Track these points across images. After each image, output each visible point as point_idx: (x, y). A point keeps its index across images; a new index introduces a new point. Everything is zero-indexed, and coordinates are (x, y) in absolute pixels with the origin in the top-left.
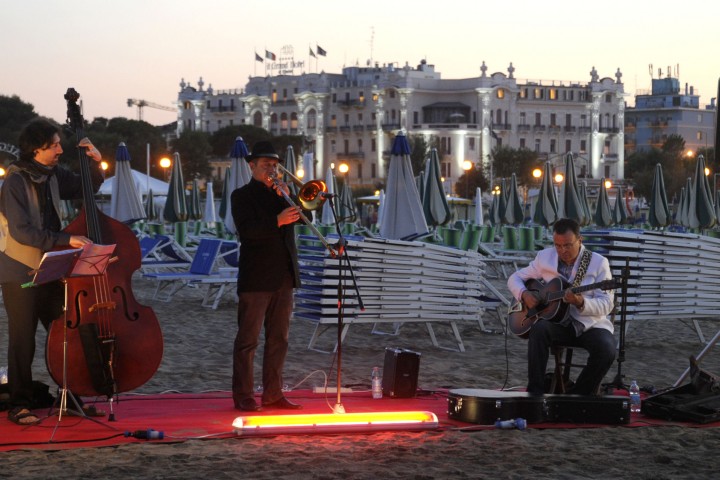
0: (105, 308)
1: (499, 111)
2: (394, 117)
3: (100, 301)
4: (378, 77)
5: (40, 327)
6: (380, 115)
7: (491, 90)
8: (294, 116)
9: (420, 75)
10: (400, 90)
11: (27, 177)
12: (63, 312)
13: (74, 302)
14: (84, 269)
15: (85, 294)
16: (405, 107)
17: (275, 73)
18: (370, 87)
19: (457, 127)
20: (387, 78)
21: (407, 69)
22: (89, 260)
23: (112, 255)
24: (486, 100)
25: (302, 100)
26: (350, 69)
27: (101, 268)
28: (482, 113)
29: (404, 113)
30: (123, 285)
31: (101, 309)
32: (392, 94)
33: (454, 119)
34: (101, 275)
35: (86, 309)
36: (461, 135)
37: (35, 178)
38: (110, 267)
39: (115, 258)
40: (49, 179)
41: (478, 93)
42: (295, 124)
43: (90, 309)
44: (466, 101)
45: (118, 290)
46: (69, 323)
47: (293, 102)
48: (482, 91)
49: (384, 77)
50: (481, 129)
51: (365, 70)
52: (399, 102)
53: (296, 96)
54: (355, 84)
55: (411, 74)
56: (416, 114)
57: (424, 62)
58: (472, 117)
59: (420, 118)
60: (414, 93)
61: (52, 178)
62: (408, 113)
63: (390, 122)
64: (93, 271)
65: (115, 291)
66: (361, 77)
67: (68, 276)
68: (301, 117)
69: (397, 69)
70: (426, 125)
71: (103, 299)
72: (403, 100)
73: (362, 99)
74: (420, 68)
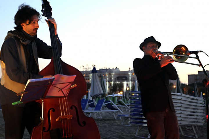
0: (66, 119)
1: (133, 78)
2: (110, 79)
3: (63, 114)
4: (107, 71)
5: (26, 131)
6: (108, 79)
7: (131, 73)
8: (89, 79)
9: (116, 70)
10: (112, 73)
11: (18, 40)
12: (40, 121)
13: (47, 116)
14: (55, 92)
15: (54, 110)
16: (113, 77)
17: (85, 70)
18: (105, 73)
19: (124, 81)
20: (109, 71)
21: (113, 69)
22: (58, 86)
23: (73, 83)
24: (130, 75)
25: (90, 76)
26: (101, 69)
27: (66, 92)
28: (129, 78)
29: (113, 78)
30: (76, 105)
31: (64, 119)
32: (110, 74)
33: (124, 80)
34: (65, 96)
35: (54, 119)
36: (125, 83)
37: (23, 41)
38: (71, 91)
39: (75, 86)
40: (31, 43)
41: (128, 74)
42: (89, 81)
43: (57, 120)
44: (126, 76)
45: (74, 108)
46: (44, 128)
47: (89, 76)
48: (129, 73)
49: (108, 71)
50: (129, 81)
51: (104, 69)
52: (111, 76)
53: (89, 75)
54: (102, 72)
55: (114, 70)
56: (115, 79)
57: (117, 68)
58: (127, 79)
59: (116, 79)
60: (115, 74)
61: (33, 43)
62: (114, 78)
63: (110, 80)
64: (60, 94)
65: (71, 108)
66: (103, 71)
67: (44, 97)
68: (90, 80)
69: (111, 69)
70: (118, 81)
71: (65, 113)
72: (112, 76)
73: (103, 75)
74: (116, 69)
